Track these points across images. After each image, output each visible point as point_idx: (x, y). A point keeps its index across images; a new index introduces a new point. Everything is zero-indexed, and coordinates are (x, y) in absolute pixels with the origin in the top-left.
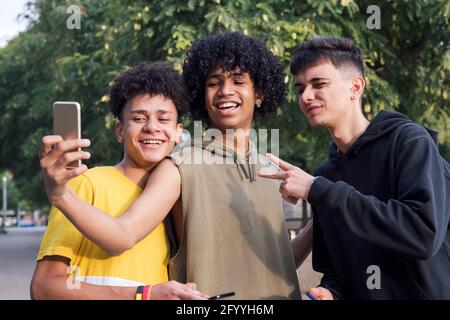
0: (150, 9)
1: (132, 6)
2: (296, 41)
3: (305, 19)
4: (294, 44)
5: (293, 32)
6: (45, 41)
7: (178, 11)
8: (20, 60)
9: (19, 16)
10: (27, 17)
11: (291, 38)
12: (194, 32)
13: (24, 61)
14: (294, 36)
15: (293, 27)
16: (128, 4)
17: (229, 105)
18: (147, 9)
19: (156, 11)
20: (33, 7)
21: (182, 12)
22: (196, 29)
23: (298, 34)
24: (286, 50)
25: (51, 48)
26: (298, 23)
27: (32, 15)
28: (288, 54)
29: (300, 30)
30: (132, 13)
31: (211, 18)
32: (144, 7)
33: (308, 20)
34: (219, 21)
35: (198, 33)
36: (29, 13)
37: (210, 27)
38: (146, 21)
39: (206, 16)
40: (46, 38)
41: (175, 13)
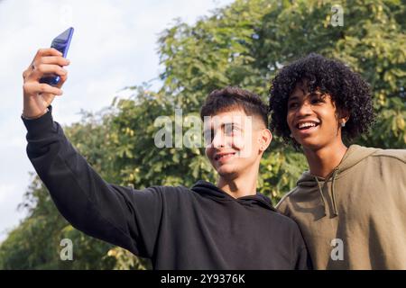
0: (141, 170)
1: (124, 169)
2: (272, 172)
3: (276, 153)
4: (271, 175)
5: (268, 164)
6: (45, 222)
7: (165, 166)
8: (24, 244)
9: (19, 206)
10: (26, 205)
11: (267, 170)
12: (182, 181)
13: (28, 245)
14: (270, 168)
15: (266, 161)
16: (120, 168)
17: (307, 125)
18: (137, 170)
19: (145, 170)
20: (31, 196)
21: (168, 167)
22: (183, 179)
23: (273, 166)
24: (265, 181)
25: (50, 228)
26: (271, 157)
27: (30, 203)
28: (267, 184)
29: (273, 162)
30: (125, 175)
31: (194, 167)
32: (134, 169)
33: (278, 154)
34: (202, 167)
35: (185, 182)
36: (27, 202)
37: (195, 174)
38: (138, 179)
39: (190, 166)
40: (46, 220)
41: (163, 168)
